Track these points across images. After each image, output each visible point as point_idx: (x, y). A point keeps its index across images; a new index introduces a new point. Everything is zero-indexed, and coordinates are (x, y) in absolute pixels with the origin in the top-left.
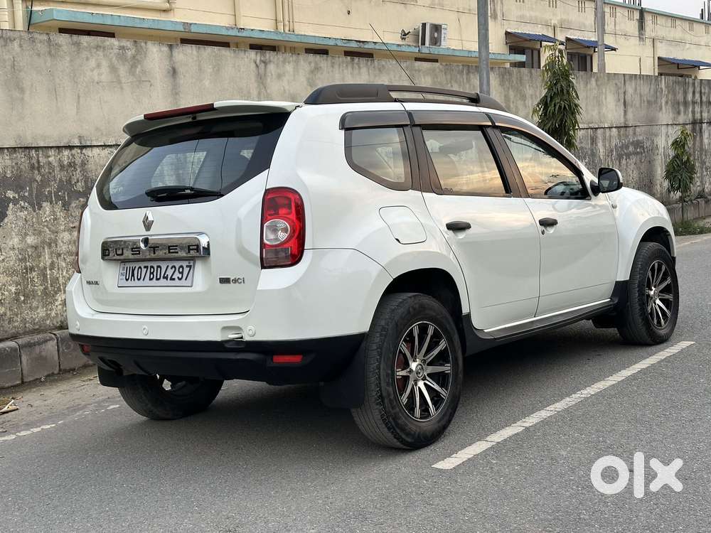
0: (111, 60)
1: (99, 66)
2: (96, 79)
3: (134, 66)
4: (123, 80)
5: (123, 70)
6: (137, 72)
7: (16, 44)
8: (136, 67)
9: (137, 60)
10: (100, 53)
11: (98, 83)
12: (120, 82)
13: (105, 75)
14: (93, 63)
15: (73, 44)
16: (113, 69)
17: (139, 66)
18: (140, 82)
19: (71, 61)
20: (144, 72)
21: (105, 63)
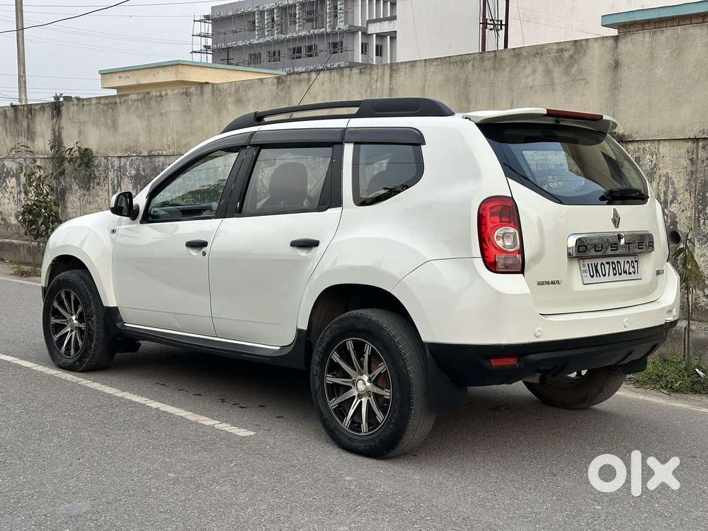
0: (546, 64)
1: (534, 72)
2: (530, 84)
3: (569, 66)
4: (556, 82)
5: (557, 73)
6: (573, 72)
7: (470, 64)
8: (572, 66)
9: (575, 59)
10: (538, 60)
11: (531, 87)
12: (552, 84)
13: (539, 79)
14: (529, 70)
15: (515, 56)
16: (548, 73)
17: (576, 65)
18: (574, 81)
19: (510, 71)
20: (580, 71)
21: (540, 69)
